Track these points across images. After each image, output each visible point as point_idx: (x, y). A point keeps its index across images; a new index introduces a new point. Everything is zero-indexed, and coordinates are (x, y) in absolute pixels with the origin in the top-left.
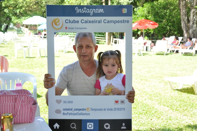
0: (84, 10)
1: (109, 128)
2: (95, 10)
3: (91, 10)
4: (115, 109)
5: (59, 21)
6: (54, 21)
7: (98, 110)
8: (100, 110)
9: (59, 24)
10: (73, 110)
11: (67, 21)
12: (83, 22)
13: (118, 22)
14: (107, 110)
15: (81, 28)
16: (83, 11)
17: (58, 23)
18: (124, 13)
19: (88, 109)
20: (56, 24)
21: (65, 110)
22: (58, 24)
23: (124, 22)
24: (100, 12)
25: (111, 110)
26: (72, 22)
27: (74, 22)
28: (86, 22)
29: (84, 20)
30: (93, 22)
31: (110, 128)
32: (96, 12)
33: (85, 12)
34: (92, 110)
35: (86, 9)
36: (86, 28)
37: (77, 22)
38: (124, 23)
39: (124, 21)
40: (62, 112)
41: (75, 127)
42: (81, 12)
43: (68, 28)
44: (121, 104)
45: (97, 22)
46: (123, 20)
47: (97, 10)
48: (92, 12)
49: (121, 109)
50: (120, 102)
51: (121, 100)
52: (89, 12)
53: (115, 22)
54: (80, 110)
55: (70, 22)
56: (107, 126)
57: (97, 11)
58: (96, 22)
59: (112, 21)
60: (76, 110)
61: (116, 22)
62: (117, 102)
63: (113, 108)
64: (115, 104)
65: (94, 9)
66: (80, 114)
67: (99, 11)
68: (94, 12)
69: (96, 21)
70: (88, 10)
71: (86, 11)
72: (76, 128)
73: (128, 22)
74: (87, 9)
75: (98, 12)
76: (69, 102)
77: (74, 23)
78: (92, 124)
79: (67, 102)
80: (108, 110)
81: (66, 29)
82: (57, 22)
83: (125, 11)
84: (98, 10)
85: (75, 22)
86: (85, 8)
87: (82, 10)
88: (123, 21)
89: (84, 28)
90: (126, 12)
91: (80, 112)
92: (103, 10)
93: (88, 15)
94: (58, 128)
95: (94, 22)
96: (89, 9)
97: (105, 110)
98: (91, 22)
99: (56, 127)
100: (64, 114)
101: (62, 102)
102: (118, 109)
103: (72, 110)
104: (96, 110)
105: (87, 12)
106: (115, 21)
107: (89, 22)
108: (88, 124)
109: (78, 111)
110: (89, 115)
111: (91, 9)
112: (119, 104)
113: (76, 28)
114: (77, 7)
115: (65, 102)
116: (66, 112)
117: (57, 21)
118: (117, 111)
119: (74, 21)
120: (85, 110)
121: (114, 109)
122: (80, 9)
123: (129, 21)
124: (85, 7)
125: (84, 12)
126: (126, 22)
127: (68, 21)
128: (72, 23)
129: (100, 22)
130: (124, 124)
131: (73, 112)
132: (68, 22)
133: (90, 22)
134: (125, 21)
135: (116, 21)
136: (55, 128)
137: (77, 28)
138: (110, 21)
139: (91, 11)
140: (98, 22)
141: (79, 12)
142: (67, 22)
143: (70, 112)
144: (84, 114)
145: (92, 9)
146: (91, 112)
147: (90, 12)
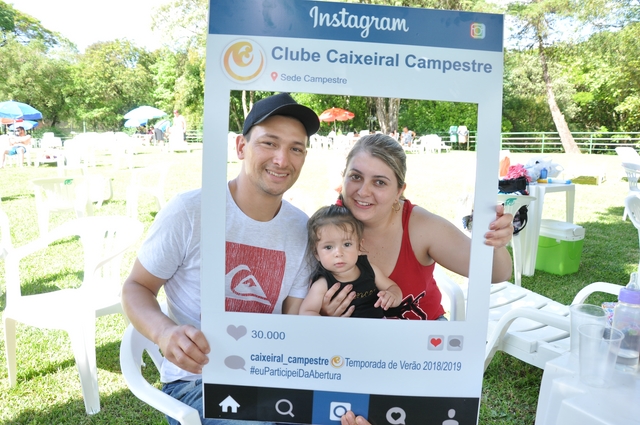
0: (339, 17)
1: (402, 420)
2: (377, 19)
3: (365, 20)
4: (428, 365)
5: (250, 49)
6: (234, 49)
7: (369, 365)
8: (376, 365)
9: (248, 60)
10: (285, 360)
11: (278, 53)
12: (336, 60)
13: (455, 66)
14: (399, 366)
15: (328, 80)
16: (335, 22)
17: (248, 56)
18: (475, 37)
19: (335, 359)
20: (238, 61)
21: (258, 358)
22: (245, 60)
23: (476, 68)
24: (394, 28)
25: (415, 366)
26: (294, 57)
27: (303, 56)
28: (346, 58)
29: (340, 53)
30: (368, 60)
31: (406, 421)
32: (382, 27)
33: (345, 26)
34: (351, 363)
35: (347, 17)
36: (344, 81)
37: (315, 57)
38: (474, 70)
39: (474, 63)
40: (249, 364)
41: (289, 412)
42: (328, 24)
43: (279, 76)
44: (449, 349)
45: (384, 61)
46: (471, 62)
47: (385, 22)
48: (368, 26)
49: (448, 365)
50: (445, 342)
51: (450, 337)
52: (356, 25)
53: (445, 66)
54: (310, 361)
55: (289, 55)
56: (396, 416)
57: (385, 25)
58: (378, 60)
59: (434, 62)
60: (296, 360)
61: (447, 65)
62: (436, 342)
63: (420, 361)
64: (429, 349)
65: (373, 18)
66: (307, 375)
67: (391, 27)
68: (372, 28)
69: (381, 58)
70: (353, 20)
71: (346, 23)
72: (293, 415)
73: (488, 68)
74: (352, 16)
75: (388, 27)
76: (273, 335)
77: (303, 59)
78: (348, 406)
79: (265, 335)
80: (405, 366)
81: (274, 78)
82: (243, 53)
83: (479, 31)
84: (388, 20)
85: (306, 56)
86: (344, 12)
87: (331, 18)
88: (471, 66)
89: (337, 80)
90: (483, 37)
91: (309, 368)
92: (404, 21)
93: (352, 35)
94: (234, 410)
95: (373, 62)
96: (356, 17)
97: (393, 365)
98: (362, 59)
99: (230, 408)
100: (253, 370)
101: (249, 334)
102: (439, 366)
103: (280, 359)
104: (362, 364)
105: (351, 27)
106: (445, 62)
107: (354, 59)
108: (333, 405)
109: (300, 366)
110: (339, 377)
111: (363, 17)
112: (441, 349)
113: (307, 78)
114: (316, 8)
115: (257, 334)
116: (260, 365)
117: (243, 49)
118: (434, 372)
119: (303, 53)
120: (326, 362)
121: (423, 366)
122: (327, 15)
123: (491, 67)
124: (344, 10)
125: (338, 24)
126: (482, 67)
127: (283, 53)
128: (297, 59)
129: (392, 61)
130: (452, 413)
131: (283, 368)
132: (281, 57)
133: (358, 59)
134: (480, 65)
135: (450, 63)
136: (225, 410)
137: (314, 80)
138: (429, 61)
139: (364, 24)
140: (387, 63)
141: (321, 24)
142: (277, 55)
143: (274, 365)
144: (321, 376)
145: (368, 18)
146: (345, 370)
147: (361, 25)
